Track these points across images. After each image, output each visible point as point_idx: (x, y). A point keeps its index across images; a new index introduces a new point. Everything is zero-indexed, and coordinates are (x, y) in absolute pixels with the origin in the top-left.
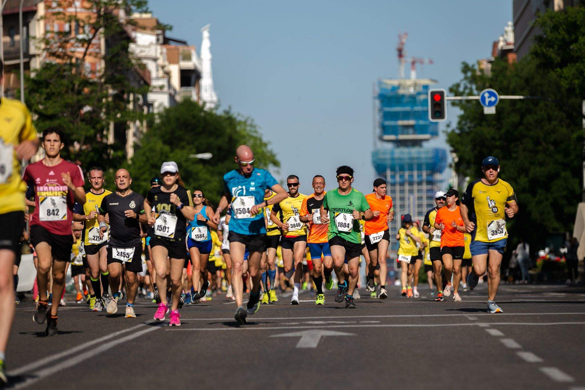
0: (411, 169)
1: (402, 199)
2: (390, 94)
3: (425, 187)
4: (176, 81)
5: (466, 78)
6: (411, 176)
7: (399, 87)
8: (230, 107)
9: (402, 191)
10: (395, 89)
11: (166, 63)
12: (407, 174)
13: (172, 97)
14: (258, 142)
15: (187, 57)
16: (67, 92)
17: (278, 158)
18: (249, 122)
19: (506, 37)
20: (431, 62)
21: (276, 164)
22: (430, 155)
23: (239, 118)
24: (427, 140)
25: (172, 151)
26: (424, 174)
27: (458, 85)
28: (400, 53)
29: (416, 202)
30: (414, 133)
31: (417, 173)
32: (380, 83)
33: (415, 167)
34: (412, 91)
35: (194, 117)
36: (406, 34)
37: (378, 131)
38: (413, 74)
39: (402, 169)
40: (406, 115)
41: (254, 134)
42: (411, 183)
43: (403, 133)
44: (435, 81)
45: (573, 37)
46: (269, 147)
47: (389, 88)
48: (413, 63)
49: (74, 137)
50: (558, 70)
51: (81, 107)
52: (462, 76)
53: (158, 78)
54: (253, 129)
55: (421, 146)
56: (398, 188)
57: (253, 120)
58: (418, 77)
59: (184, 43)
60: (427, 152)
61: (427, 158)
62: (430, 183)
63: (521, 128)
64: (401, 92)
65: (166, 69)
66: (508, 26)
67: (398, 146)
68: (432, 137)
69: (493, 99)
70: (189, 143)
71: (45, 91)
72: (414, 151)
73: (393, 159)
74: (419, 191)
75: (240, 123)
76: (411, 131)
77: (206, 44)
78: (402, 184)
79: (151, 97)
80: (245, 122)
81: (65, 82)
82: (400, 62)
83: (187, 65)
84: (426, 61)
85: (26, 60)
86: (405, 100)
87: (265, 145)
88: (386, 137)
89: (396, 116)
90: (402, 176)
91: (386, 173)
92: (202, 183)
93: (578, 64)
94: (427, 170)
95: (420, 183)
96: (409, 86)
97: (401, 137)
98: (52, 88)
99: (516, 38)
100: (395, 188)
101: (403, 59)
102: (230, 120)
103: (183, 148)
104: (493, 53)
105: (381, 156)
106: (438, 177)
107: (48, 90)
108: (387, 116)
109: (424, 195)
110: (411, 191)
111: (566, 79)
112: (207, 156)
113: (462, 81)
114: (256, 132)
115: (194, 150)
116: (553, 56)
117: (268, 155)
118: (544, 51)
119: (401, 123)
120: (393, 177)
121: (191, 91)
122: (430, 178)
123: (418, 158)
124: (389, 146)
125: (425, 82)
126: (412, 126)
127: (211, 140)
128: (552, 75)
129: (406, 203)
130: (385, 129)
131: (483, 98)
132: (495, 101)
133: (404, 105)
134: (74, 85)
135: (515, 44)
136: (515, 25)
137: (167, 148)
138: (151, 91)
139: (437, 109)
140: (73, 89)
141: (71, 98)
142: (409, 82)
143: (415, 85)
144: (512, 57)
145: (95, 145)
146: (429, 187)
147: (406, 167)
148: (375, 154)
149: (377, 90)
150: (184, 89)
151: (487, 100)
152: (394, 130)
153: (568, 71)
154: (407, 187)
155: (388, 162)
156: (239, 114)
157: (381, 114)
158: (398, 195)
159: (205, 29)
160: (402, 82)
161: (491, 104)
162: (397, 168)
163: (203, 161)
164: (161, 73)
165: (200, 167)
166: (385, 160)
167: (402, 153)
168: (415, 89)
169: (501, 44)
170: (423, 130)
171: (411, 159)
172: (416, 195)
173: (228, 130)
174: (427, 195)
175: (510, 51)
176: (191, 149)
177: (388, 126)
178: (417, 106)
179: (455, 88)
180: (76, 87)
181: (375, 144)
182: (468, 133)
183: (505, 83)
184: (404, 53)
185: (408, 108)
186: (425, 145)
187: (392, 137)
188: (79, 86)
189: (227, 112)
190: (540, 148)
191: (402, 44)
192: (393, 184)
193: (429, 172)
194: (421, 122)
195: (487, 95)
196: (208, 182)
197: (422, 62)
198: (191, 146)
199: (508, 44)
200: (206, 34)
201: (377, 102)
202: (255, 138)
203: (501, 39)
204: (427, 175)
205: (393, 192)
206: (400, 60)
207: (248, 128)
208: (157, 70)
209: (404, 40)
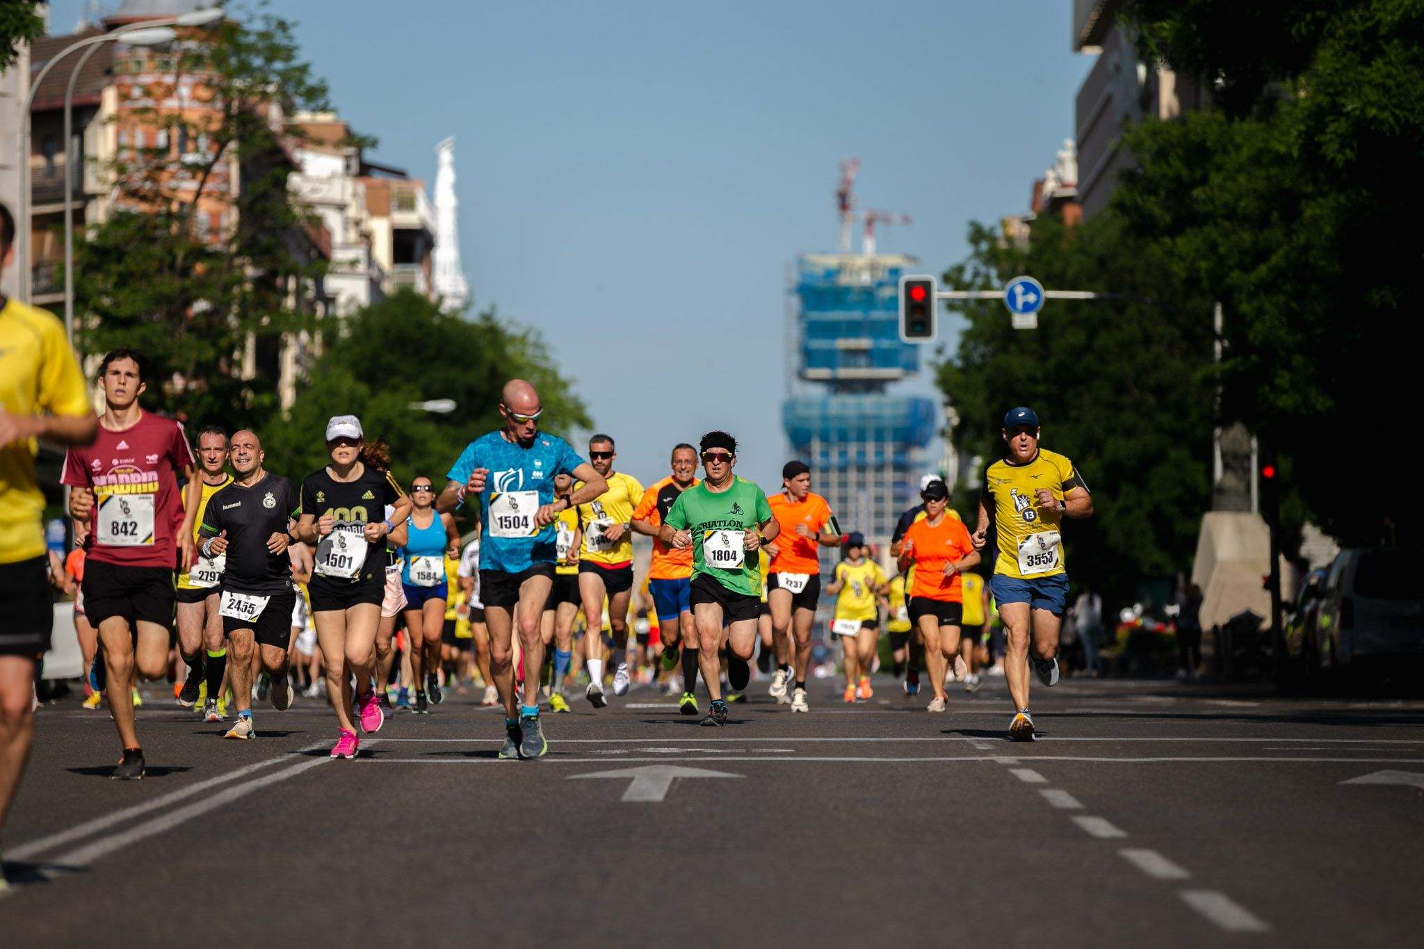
0: (861, 437)
1: (843, 500)
2: (821, 284)
3: (889, 476)
4: (383, 251)
5: (977, 254)
6: (862, 453)
7: (839, 271)
8: (493, 308)
9: (843, 484)
10: (831, 274)
11: (364, 215)
12: (853, 449)
13: (374, 285)
14: (549, 380)
15: (407, 204)
16: (160, 271)
17: (591, 412)
18: (532, 338)
19: (1060, 171)
20: (906, 220)
21: (586, 424)
22: (902, 411)
23: (512, 330)
24: (895, 380)
25: (373, 394)
26: (889, 450)
27: (960, 269)
28: (843, 202)
29: (872, 507)
30: (870, 365)
31: (876, 447)
32: (801, 262)
33: (870, 434)
34: (866, 278)
35: (420, 326)
36: (856, 163)
37: (796, 360)
38: (869, 245)
39: (843, 437)
40: (854, 329)
41: (542, 364)
42: (862, 468)
43: (846, 365)
44: (912, 259)
45: (1198, 173)
46: (573, 391)
47: (819, 271)
48: (870, 222)
49: (174, 363)
50: (1167, 240)
51: (188, 303)
52: (968, 250)
53: (346, 246)
54: (540, 353)
55: (882, 391)
56: (834, 477)
57: (539, 334)
58: (880, 250)
59: (400, 174)
60: (895, 405)
61: (894, 418)
62: (901, 467)
63: (1089, 358)
64: (844, 280)
65: (364, 227)
66: (1064, 148)
67: (836, 392)
68: (906, 374)
69: (1032, 298)
70: (409, 379)
71: (115, 268)
72: (868, 403)
73: (824, 418)
74: (879, 484)
75: (513, 339)
76: (863, 360)
77: (446, 178)
78: (843, 469)
79: (332, 284)
80: (523, 339)
81: (157, 250)
82: (843, 220)
83: (407, 219)
84: (896, 217)
85: (78, 205)
86: (853, 297)
87: (565, 385)
88: (814, 373)
89: (832, 330)
90: (843, 454)
91: (810, 447)
93: (1207, 229)
94: (894, 440)
95: (880, 468)
96: (861, 269)
97: (844, 373)
98: (129, 263)
99: (1081, 173)
100: (828, 477)
101: (849, 212)
102: (493, 333)
103: (395, 389)
104: (1034, 204)
105: (801, 412)
106: (916, 455)
107: (121, 268)
108: (814, 329)
109: (888, 493)
110: (861, 485)
111: (1182, 259)
112: (445, 406)
113: (969, 259)
114: (545, 358)
115: (418, 394)
116: (1157, 211)
117: (570, 406)
118: (1139, 200)
119: (843, 343)
120: (825, 454)
121: (413, 273)
122: (900, 459)
123: (877, 417)
124: (818, 392)
125: (893, 260)
126: (865, 352)
127: (454, 373)
128: (1155, 250)
129: (851, 507)
130: (810, 357)
131: (1012, 296)
132: (1036, 303)
133: (851, 307)
134: (174, 257)
135: (1078, 186)
136: (1081, 146)
137: (363, 389)
138: (332, 272)
139: (918, 316)
140: (172, 266)
141: (169, 284)
142: (860, 261)
143: (873, 267)
144: (1071, 213)
145: (215, 380)
146: (899, 476)
147: (853, 435)
148: (789, 407)
149: (796, 277)
150: (401, 268)
151: (1020, 301)
152: (828, 359)
153: (1186, 244)
154: (853, 476)
155: (816, 425)
156: (511, 322)
157: (803, 325)
158: (835, 492)
159: (443, 146)
160: (846, 260)
161: (1027, 308)
162: (834, 437)
163: (435, 417)
164: (353, 235)
165: (430, 428)
166: (807, 419)
167: (844, 405)
168: (872, 276)
169: (1050, 187)
170: (887, 358)
171: (863, 417)
172: (872, 491)
173: (489, 355)
174: (894, 492)
175: (1069, 200)
176: (411, 392)
177: (817, 351)
178: (876, 310)
179: (954, 276)
180: (179, 261)
181: (789, 388)
182: (980, 368)
183: (1058, 266)
184: (851, 201)
185: (857, 315)
186: (893, 390)
187: (824, 373)
188: (186, 258)
189: (487, 317)
190: (1126, 399)
191: (847, 182)
192: (825, 470)
193: (898, 444)
194: (885, 344)
195: (1019, 290)
197: (887, 220)
198: (412, 385)
199: (1064, 185)
200: (446, 157)
201: (795, 302)
202: (544, 372)
203: (1051, 174)
204: (895, 453)
205: (825, 484)
206: (843, 217)
207: (530, 351)
208: (346, 229)
209: (852, 175)
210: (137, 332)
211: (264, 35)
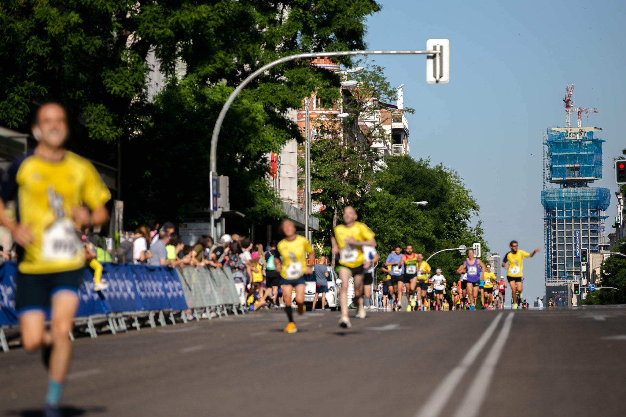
0: (577, 207)
2: (558, 140)
3: (589, 222)
7: (566, 134)
8: (442, 164)
10: (562, 135)
11: (381, 124)
12: (573, 212)
13: (386, 153)
14: (461, 190)
16: (336, 159)
17: (477, 203)
18: (453, 174)
20: (595, 112)
21: (475, 208)
22: (595, 194)
23: (447, 171)
26: (588, 212)
28: (567, 104)
29: (582, 236)
30: (580, 175)
31: (582, 211)
32: (549, 130)
33: (580, 205)
34: (577, 137)
35: (413, 171)
36: (573, 87)
37: (547, 173)
38: (579, 122)
39: (569, 206)
40: (573, 158)
41: (458, 184)
42: (577, 220)
43: (569, 175)
44: (599, 129)
46: (470, 195)
47: (557, 134)
48: (579, 112)
54: (457, 180)
55: (586, 186)
57: (456, 173)
58: (583, 125)
60: (591, 192)
61: (591, 197)
62: (594, 218)
64: (568, 138)
65: (381, 128)
67: (565, 187)
68: (596, 178)
70: (409, 193)
71: (320, 159)
72: (579, 191)
73: (560, 198)
75: (447, 175)
76: (577, 172)
78: (569, 220)
80: (451, 173)
82: (567, 112)
83: (398, 125)
84: (591, 110)
86: (572, 145)
87: (467, 192)
88: (555, 178)
89: (563, 159)
91: (554, 211)
92: (420, 224)
94: (591, 207)
95: (585, 220)
96: (576, 134)
97: (568, 178)
98: (325, 157)
101: (570, 109)
102: (441, 173)
103: (405, 197)
105: (551, 196)
106: (602, 213)
107: (322, 159)
108: (554, 159)
112: (424, 203)
114: (459, 182)
115: (414, 198)
117: (469, 200)
119: (567, 166)
121: (400, 147)
122: (594, 215)
123: (583, 197)
124: (557, 186)
125: (590, 129)
126: (578, 169)
127: (427, 189)
129: (573, 237)
130: (553, 172)
133: (570, 150)
134: (341, 155)
137: (393, 197)
139: (622, 175)
140: (340, 157)
141: (339, 164)
142: (574, 130)
143: (581, 132)
146: (593, 222)
147: (572, 206)
148: (544, 193)
149: (547, 137)
150: (395, 145)
152: (561, 172)
155: (556, 201)
157: (550, 158)
159: (399, 89)
160: (568, 129)
162: (564, 206)
163: (421, 206)
164: (377, 133)
166: (554, 198)
168: (580, 136)
170: (588, 171)
171: (576, 197)
173: (441, 182)
176: (411, 198)
177: (556, 169)
178: (582, 151)
180: (342, 155)
181: (544, 185)
184: (571, 104)
185: (575, 153)
186: (590, 184)
187: (560, 178)
188: (344, 156)
189: (440, 168)
191: (569, 96)
192: (561, 220)
194: (586, 165)
196: (424, 223)
197: (587, 112)
198: (412, 195)
200: (400, 93)
201: (546, 147)
202: (459, 187)
207: (453, 179)
209: (571, 93)
210: (329, 182)
211: (373, 73)
